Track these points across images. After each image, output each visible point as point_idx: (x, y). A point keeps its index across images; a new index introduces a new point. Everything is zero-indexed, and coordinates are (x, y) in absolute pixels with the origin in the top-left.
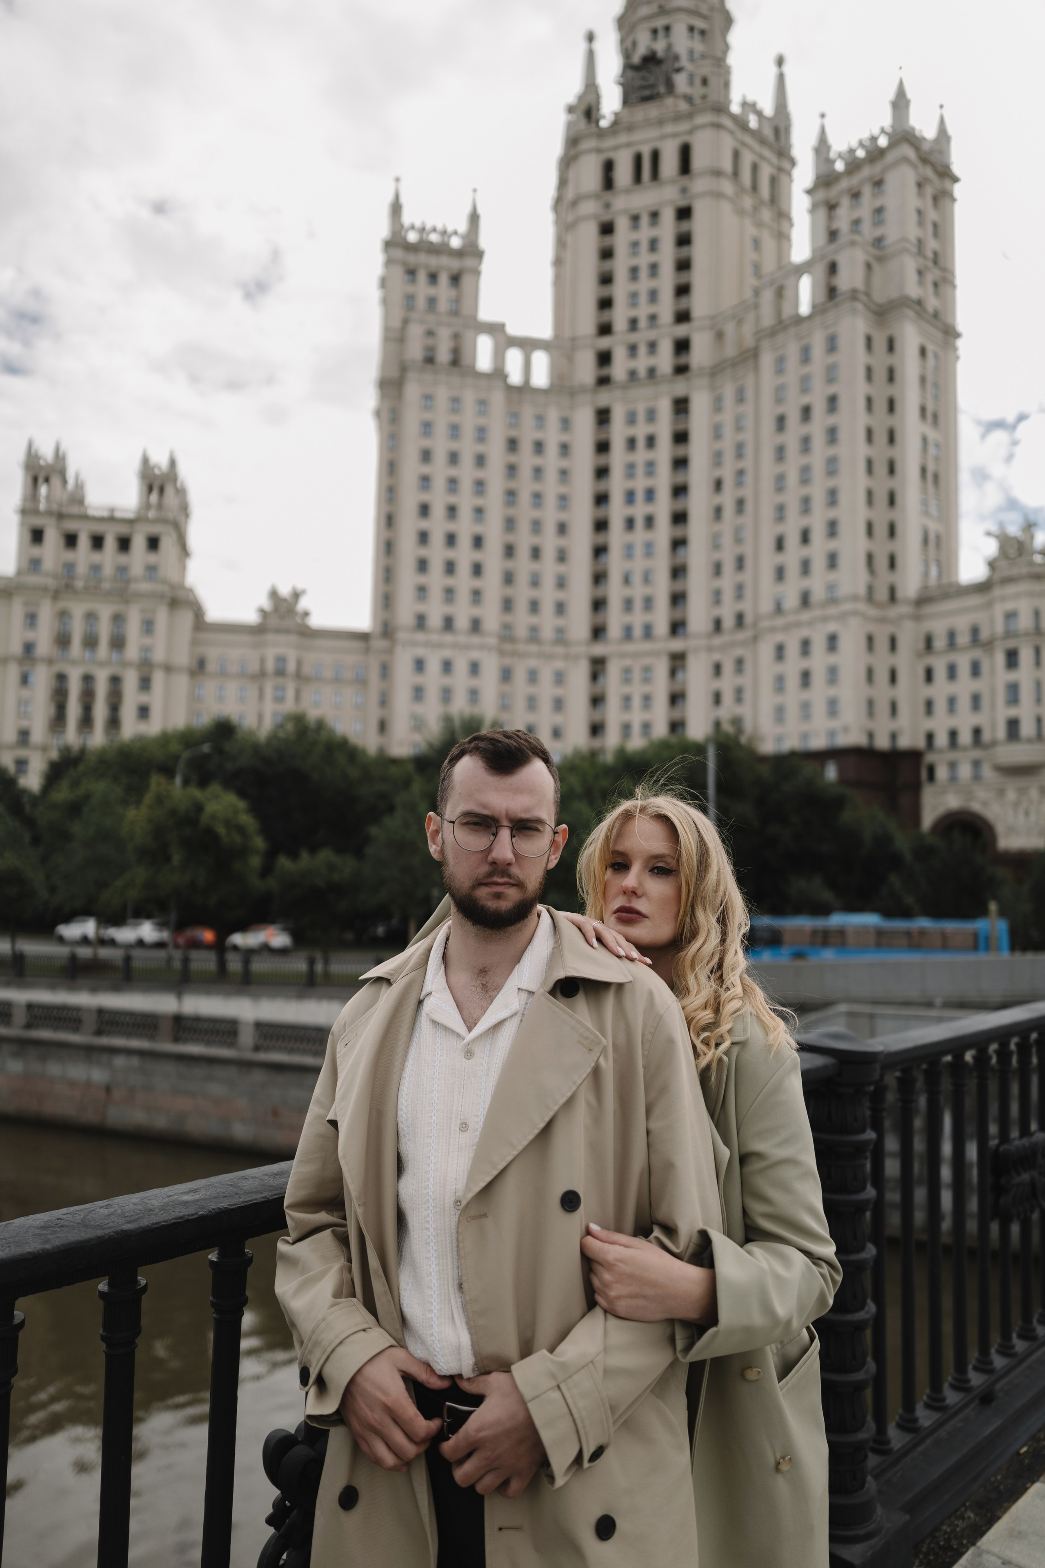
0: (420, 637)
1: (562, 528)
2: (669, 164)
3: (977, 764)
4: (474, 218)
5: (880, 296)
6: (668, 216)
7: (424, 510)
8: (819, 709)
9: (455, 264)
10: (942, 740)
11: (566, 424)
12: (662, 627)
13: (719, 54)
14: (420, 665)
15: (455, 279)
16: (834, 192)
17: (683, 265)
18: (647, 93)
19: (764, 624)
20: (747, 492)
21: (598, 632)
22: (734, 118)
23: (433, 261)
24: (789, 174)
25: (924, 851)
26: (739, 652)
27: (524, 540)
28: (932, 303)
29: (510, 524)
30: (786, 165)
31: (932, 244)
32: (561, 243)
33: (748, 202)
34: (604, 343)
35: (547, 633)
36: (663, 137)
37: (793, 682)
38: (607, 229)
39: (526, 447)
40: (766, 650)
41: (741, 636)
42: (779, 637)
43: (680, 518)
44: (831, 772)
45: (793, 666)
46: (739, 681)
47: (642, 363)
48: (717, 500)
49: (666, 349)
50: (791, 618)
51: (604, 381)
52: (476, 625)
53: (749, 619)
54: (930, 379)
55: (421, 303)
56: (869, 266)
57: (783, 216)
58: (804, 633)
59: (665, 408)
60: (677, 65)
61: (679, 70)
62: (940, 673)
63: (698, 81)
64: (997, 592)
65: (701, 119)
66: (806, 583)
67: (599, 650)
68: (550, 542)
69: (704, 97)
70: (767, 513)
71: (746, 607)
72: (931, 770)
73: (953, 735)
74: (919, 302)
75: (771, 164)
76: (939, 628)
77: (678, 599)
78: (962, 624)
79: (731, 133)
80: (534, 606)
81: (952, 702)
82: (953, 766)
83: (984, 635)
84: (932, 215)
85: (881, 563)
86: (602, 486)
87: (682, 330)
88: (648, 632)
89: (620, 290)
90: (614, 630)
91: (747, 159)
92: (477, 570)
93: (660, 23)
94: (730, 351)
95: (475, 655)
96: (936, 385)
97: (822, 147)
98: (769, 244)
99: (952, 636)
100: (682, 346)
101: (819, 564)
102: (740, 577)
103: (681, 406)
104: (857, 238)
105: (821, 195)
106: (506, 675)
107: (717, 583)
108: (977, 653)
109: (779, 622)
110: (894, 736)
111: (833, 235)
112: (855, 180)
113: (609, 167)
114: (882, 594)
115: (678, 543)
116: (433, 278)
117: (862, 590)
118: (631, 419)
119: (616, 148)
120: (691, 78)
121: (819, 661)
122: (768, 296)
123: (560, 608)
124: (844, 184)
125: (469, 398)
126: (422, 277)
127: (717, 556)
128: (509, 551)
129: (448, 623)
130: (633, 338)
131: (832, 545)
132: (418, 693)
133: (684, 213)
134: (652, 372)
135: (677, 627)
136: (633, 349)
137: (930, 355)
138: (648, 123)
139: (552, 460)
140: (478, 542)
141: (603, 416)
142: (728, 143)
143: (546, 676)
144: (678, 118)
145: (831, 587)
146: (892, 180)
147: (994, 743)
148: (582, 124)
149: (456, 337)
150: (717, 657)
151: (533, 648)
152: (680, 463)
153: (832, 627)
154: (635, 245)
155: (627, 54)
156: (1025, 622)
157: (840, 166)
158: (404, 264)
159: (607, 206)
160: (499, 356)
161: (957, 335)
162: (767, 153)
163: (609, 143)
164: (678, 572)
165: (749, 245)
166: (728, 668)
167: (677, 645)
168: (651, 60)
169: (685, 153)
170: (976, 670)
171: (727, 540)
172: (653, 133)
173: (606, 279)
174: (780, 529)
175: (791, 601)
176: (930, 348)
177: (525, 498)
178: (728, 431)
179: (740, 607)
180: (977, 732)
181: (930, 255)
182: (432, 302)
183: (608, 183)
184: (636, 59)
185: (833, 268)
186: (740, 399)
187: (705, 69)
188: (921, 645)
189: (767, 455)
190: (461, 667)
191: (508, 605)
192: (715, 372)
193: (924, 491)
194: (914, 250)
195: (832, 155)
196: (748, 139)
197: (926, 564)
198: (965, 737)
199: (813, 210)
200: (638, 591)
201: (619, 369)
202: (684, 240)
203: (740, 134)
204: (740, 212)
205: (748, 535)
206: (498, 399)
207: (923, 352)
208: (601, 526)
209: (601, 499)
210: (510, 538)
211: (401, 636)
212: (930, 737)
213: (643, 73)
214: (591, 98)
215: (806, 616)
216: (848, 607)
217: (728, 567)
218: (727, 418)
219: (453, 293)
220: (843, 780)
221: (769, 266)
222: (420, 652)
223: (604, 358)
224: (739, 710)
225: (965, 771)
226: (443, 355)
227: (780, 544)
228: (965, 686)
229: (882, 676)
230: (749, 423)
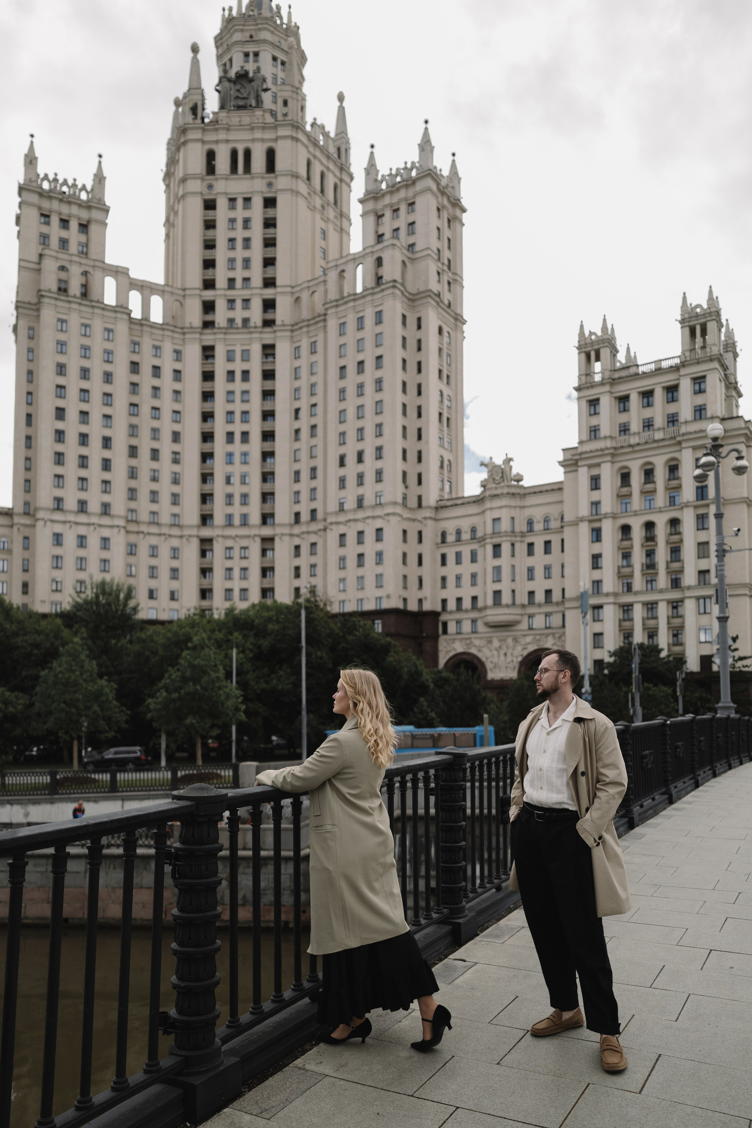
0: (58, 516)
1: (176, 437)
2: (259, 162)
3: (474, 621)
4: (100, 179)
5: (411, 288)
6: (258, 202)
7: (60, 413)
8: (370, 582)
9: (84, 215)
10: (452, 605)
11: (178, 354)
12: (255, 518)
13: (297, 84)
14: (58, 539)
15: (84, 227)
16: (380, 205)
17: (270, 243)
18: (241, 103)
19: (330, 520)
20: (318, 420)
21: (206, 519)
22: (307, 135)
23: (65, 209)
24: (349, 186)
25: (441, 682)
26: (313, 538)
27: (145, 445)
28: (446, 297)
29: (133, 430)
30: (345, 177)
31: (446, 254)
32: (171, 210)
33: (318, 202)
34: (209, 295)
35: (165, 518)
36: (253, 140)
37: (352, 562)
38: (210, 205)
39: (146, 370)
40: (332, 537)
41: (314, 527)
42: (342, 529)
43: (268, 436)
44: (379, 626)
45: (352, 550)
46: (313, 560)
47: (239, 314)
48: (297, 425)
49: (257, 305)
50: (351, 516)
51: (208, 325)
52: (106, 509)
53: (320, 515)
54: (445, 351)
55: (54, 242)
56: (404, 262)
57: (343, 216)
58: (360, 527)
59: (256, 350)
60: (265, 87)
61: (266, 90)
62: (451, 559)
63: (280, 102)
64: (488, 504)
65: (281, 132)
66: (360, 491)
67: (206, 532)
68: (166, 447)
69: (285, 115)
70: (333, 438)
71: (317, 505)
72: (445, 625)
73: (459, 600)
74: (439, 295)
75: (335, 175)
76: (450, 527)
77: (267, 496)
78: (465, 525)
79: (307, 147)
80: (154, 496)
81: (458, 578)
82: (459, 622)
83: (479, 534)
84: (447, 233)
85: (412, 479)
86: (208, 406)
87: (269, 293)
88: (245, 521)
89: (221, 254)
90: (219, 519)
91: (317, 169)
92: (106, 465)
93: (251, 48)
94: (305, 314)
95: (106, 533)
96: (449, 355)
97: (371, 168)
98: (333, 235)
99: (459, 532)
100: (269, 305)
101: (369, 478)
102: (314, 484)
103: (269, 350)
104: (395, 242)
105: (370, 205)
106: (132, 550)
107: (297, 487)
108: (475, 546)
109: (342, 518)
110: (420, 601)
111: (380, 237)
112: (395, 199)
113: (211, 156)
114: (413, 502)
115: (267, 455)
116: (65, 223)
117: (400, 500)
118: (230, 357)
119: (217, 142)
120: (275, 97)
121: (370, 548)
122: (333, 276)
123: (175, 499)
124: (387, 200)
125: (98, 326)
126: (55, 220)
127: (296, 467)
128: (133, 451)
129: (82, 506)
130: (231, 293)
131: (379, 464)
132: (57, 562)
133: (270, 203)
134: (246, 321)
135: (266, 518)
136: (231, 302)
137: (446, 334)
138: (241, 127)
139: (167, 382)
140: (107, 443)
141: (208, 352)
142: (303, 155)
143: (164, 551)
144: (264, 127)
145: (378, 495)
146: (420, 202)
147: (485, 608)
148: (190, 118)
149: (85, 273)
150: (297, 541)
151: (154, 529)
152: (268, 394)
153: (379, 523)
154: (232, 221)
155: (225, 69)
156: (505, 526)
157: (384, 186)
158: (40, 208)
159: (210, 187)
160: (122, 294)
161: (464, 322)
162: (331, 166)
163: (210, 137)
164: (267, 476)
165: (318, 235)
166: (305, 550)
167: (267, 531)
168: (243, 77)
169: (271, 155)
170: (474, 559)
171: (304, 455)
172: (246, 135)
173: (210, 245)
174: (342, 450)
175: (350, 504)
176: (445, 329)
177: (145, 410)
178: (304, 373)
179: (314, 505)
180: (474, 599)
181: (446, 262)
182: (64, 243)
183: (211, 169)
184: (232, 74)
185: (379, 262)
186: (313, 352)
187: (285, 93)
188: (439, 540)
189: (333, 395)
190: (94, 542)
191: (132, 494)
192: (294, 327)
193: (441, 430)
194: (436, 257)
195: (379, 178)
196: (318, 154)
197: (443, 481)
198: (467, 604)
199: (363, 215)
200: (237, 489)
201: (221, 316)
202: (270, 223)
203: (311, 149)
204: (313, 209)
205: (319, 452)
206: (122, 329)
207: (440, 330)
208: (207, 437)
209: (207, 416)
210: (134, 442)
211: (40, 515)
212: (444, 602)
213: (238, 87)
214: (197, 98)
215: (360, 515)
216: (390, 510)
217: (305, 475)
218: (303, 363)
219: (83, 238)
220: (386, 633)
221: (333, 254)
222: (58, 528)
223: (209, 307)
224: (314, 581)
225: (466, 627)
226: (75, 289)
227: (342, 462)
228: (467, 568)
229: (412, 559)
230: (319, 369)
